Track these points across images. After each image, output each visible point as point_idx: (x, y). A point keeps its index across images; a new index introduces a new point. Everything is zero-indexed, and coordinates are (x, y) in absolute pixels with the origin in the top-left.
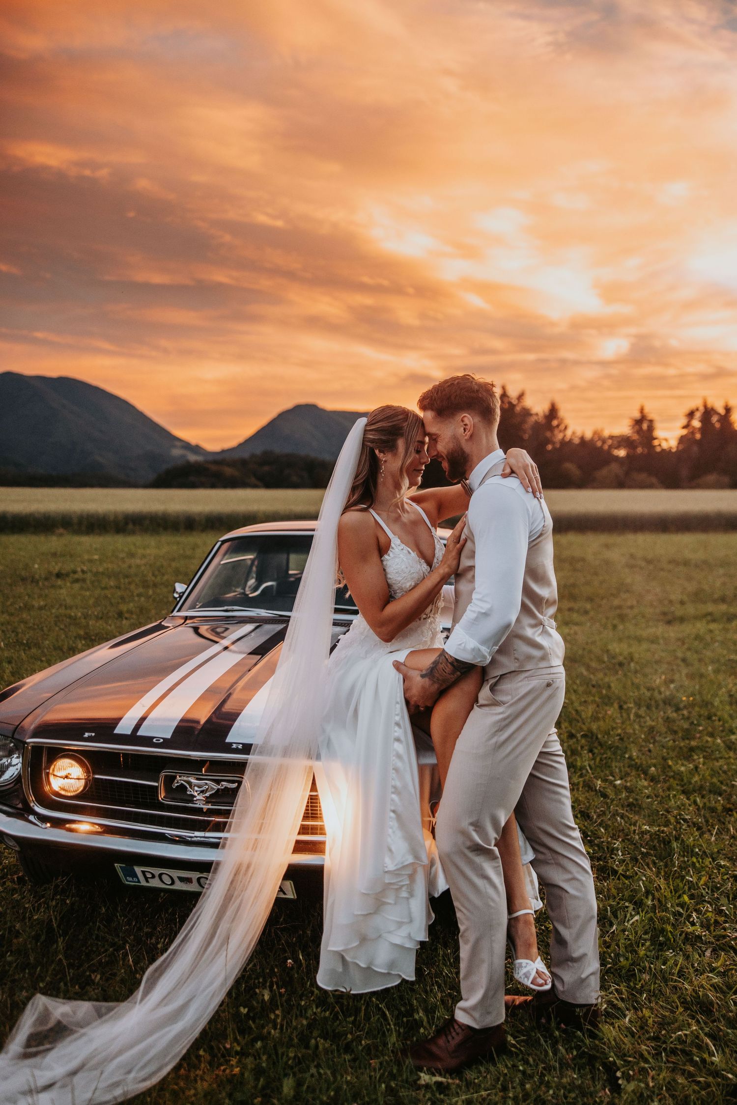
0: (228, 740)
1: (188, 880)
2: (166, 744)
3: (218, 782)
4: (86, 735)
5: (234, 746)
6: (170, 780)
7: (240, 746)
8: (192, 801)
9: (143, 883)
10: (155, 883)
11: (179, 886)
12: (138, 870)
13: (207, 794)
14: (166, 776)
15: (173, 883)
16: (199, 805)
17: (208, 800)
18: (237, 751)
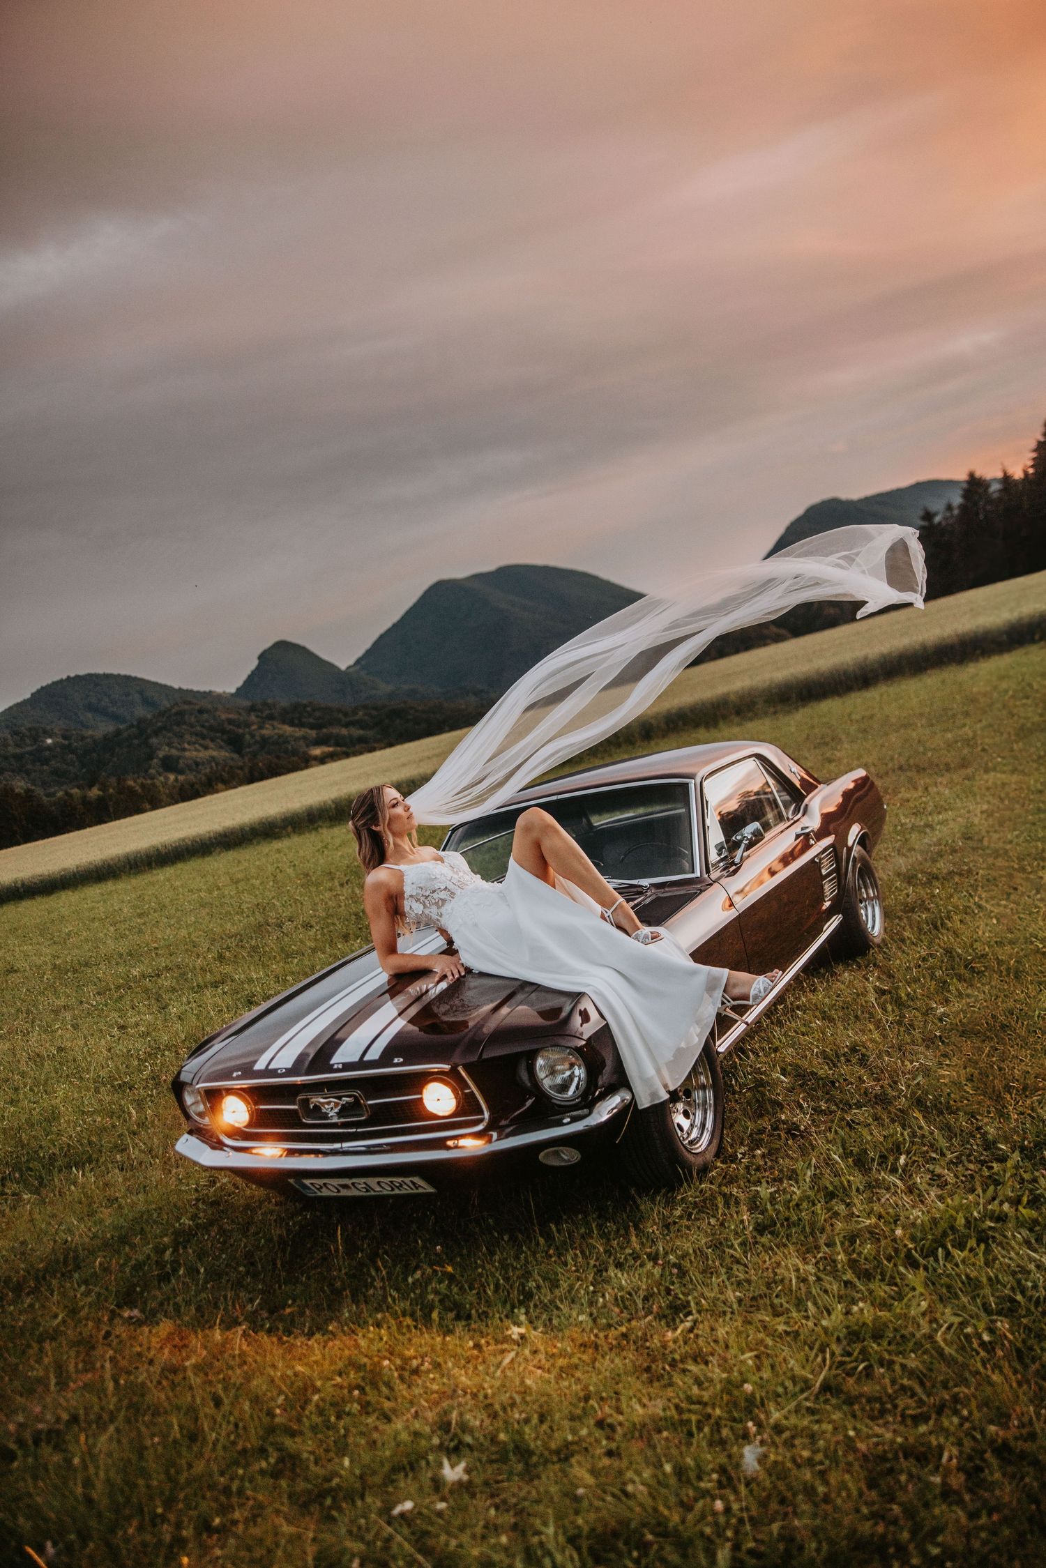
0: (332, 1062)
1: (345, 1186)
2: (289, 1072)
3: (339, 1098)
4: (235, 1075)
5: (335, 1067)
6: (305, 1102)
7: (340, 1066)
8: (327, 1118)
9: (319, 1194)
10: (325, 1193)
11: (344, 1193)
12: (307, 1182)
13: (336, 1110)
14: (302, 1100)
15: (339, 1191)
16: (335, 1120)
17: (339, 1114)
18: (338, 1070)
